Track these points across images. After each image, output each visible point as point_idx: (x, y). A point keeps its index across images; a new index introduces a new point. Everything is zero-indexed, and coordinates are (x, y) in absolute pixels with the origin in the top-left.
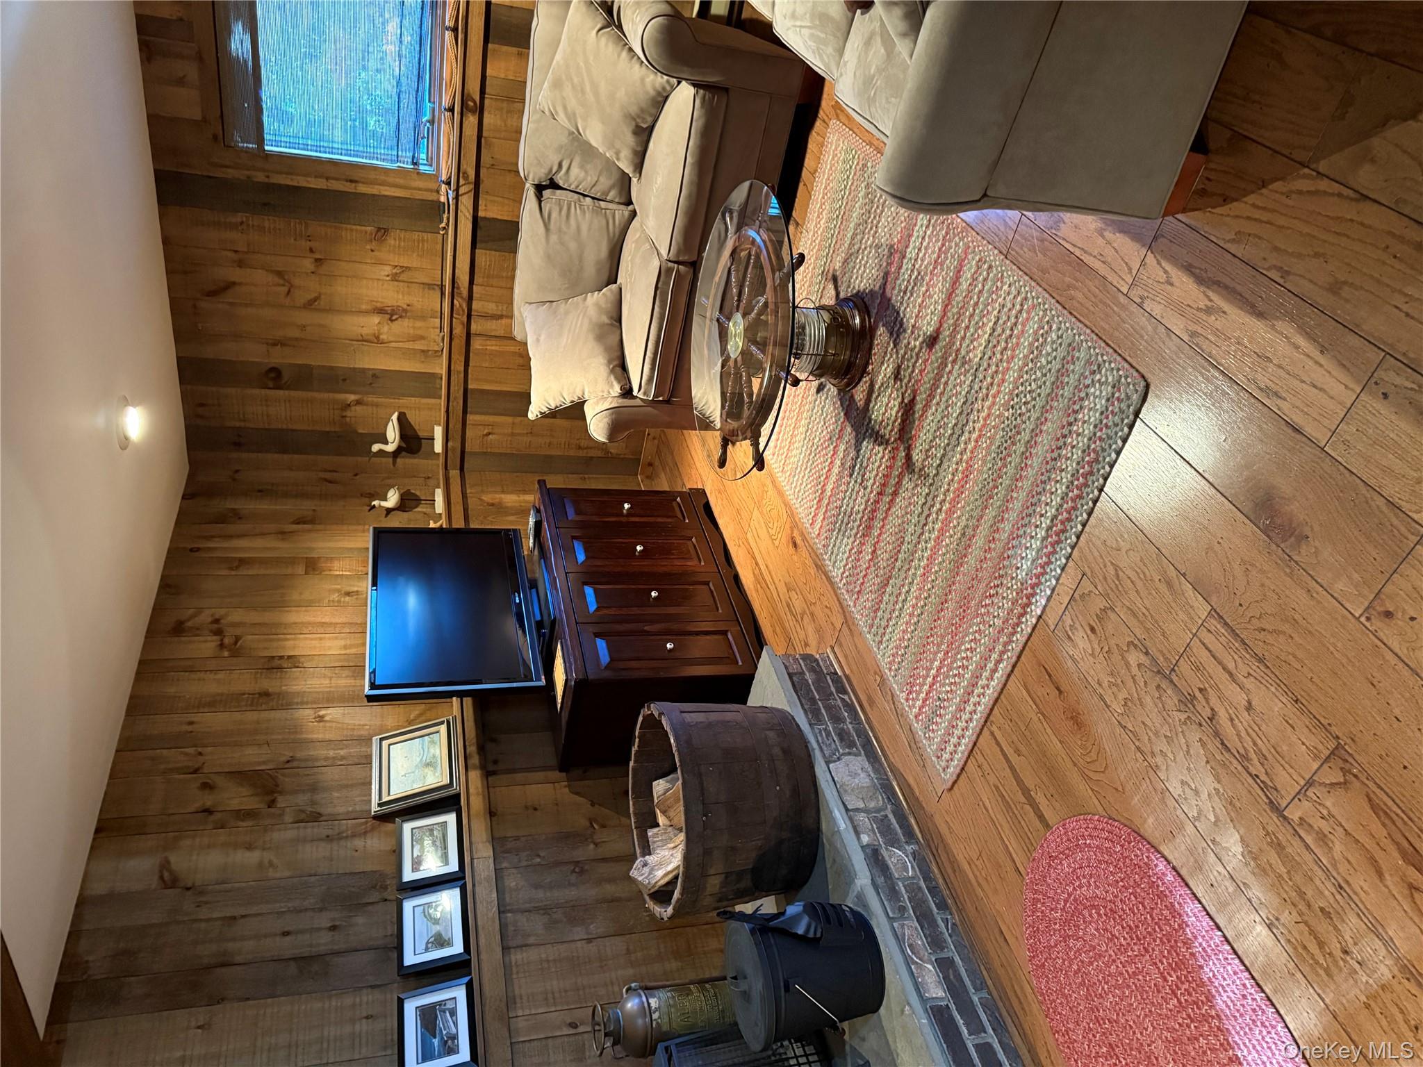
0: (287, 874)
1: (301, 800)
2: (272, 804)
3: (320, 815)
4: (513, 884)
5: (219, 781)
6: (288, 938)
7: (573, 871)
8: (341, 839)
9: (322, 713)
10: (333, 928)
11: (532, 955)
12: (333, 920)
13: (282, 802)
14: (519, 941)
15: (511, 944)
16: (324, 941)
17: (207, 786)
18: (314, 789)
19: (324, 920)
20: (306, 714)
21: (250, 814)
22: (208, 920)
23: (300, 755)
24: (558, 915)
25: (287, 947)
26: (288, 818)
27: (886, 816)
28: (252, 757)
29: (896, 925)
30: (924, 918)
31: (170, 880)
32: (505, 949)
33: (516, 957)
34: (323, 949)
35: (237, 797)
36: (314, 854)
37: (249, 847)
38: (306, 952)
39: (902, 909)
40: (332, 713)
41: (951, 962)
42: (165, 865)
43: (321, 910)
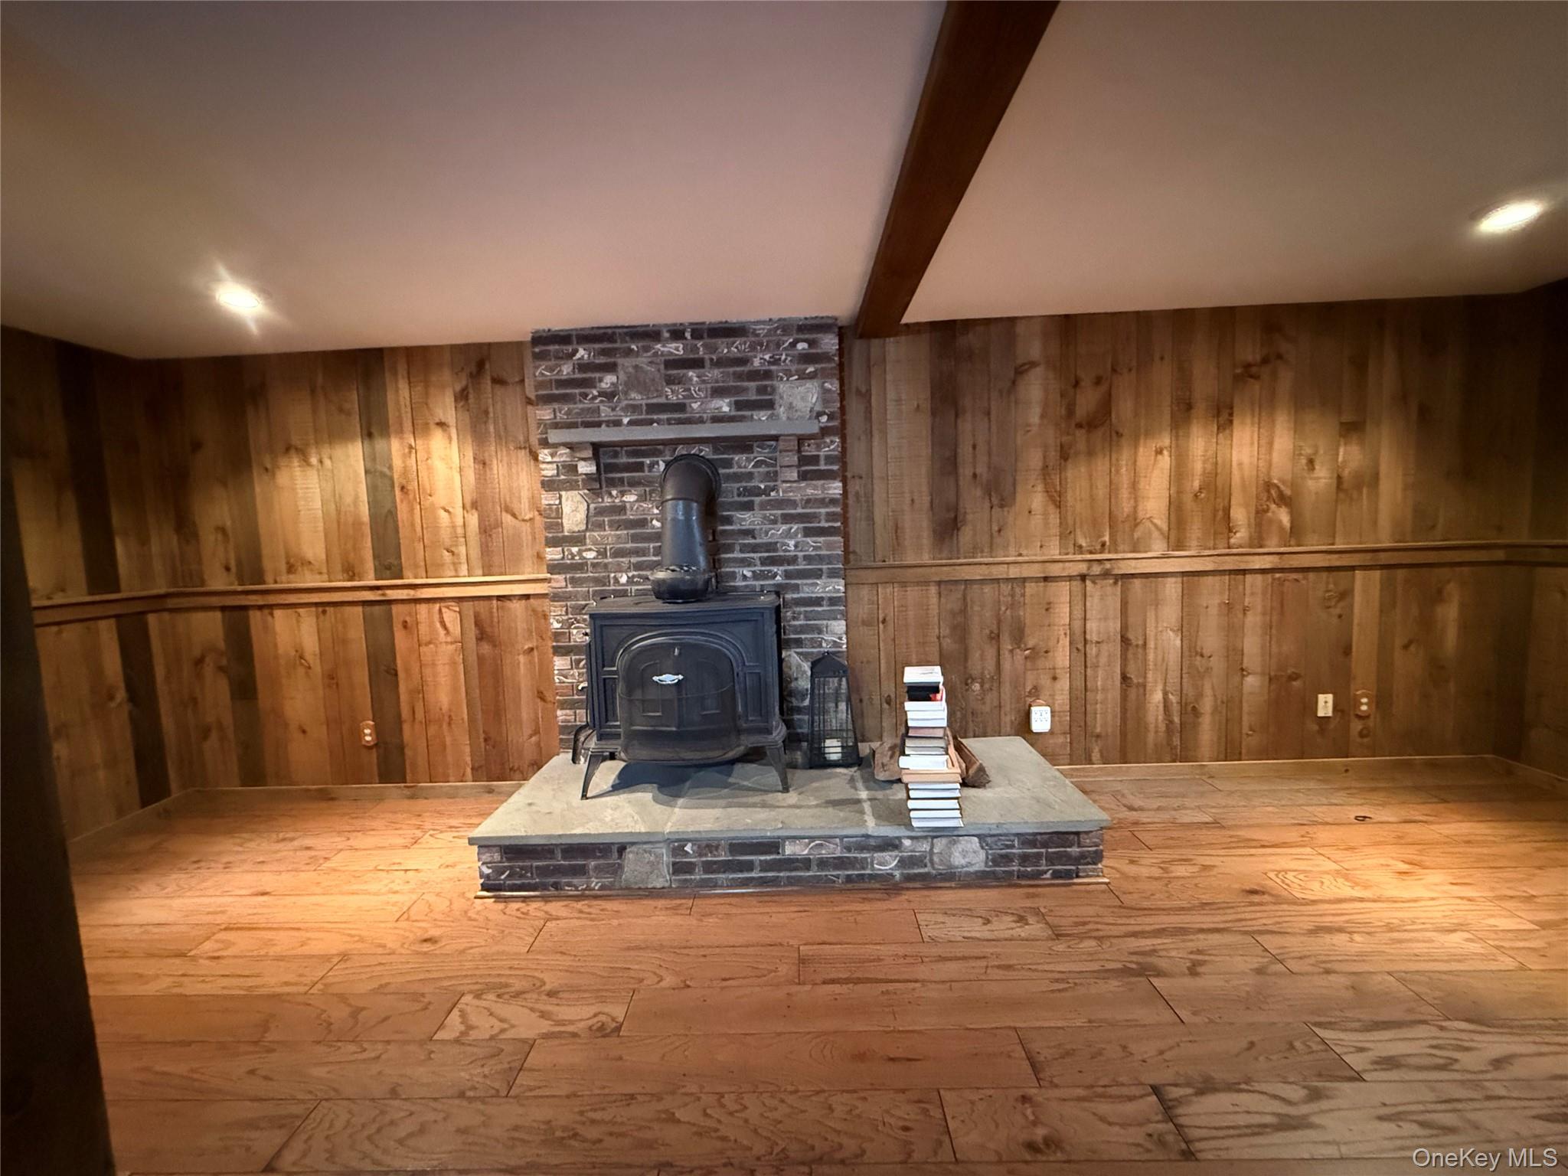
0: (1019, 442)
1: (1081, 445)
2: (1079, 426)
3: (1066, 460)
4: (986, 591)
5: (1104, 388)
6: (971, 449)
7: (992, 632)
8: (1044, 475)
9: (1166, 453)
10: (975, 476)
11: (934, 600)
12: (981, 475)
13: (1081, 434)
14: (944, 592)
15: (943, 587)
16: (966, 472)
17: (1098, 381)
18: (1091, 453)
19: (981, 469)
20: (1166, 440)
21: (1071, 412)
22: (989, 399)
23: (1124, 441)
24: (960, 619)
25: (965, 450)
26: (1065, 439)
27: (926, 866)
28: (1124, 407)
29: (838, 840)
30: (840, 863)
31: (1020, 371)
32: (939, 583)
33: (933, 590)
34: (961, 471)
35: (1087, 401)
36: (1034, 459)
37: (1043, 416)
38: (960, 459)
39: (849, 850)
40: (1165, 461)
41: (808, 869)
42: (1033, 364)
43: (989, 468)
